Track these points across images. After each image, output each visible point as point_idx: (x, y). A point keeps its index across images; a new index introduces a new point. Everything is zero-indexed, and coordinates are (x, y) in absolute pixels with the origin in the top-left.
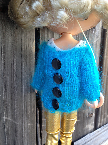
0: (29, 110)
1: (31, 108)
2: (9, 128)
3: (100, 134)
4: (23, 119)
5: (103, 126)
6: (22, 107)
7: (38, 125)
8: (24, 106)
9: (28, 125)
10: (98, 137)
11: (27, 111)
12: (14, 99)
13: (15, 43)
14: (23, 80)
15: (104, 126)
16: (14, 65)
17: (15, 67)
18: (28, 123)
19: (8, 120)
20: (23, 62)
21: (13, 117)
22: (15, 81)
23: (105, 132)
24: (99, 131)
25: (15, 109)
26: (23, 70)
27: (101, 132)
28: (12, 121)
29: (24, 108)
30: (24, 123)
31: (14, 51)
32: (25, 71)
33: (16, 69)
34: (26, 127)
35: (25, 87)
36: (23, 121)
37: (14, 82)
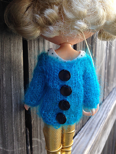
0: (19, 132)
1: (21, 129)
3: (79, 141)
4: (14, 144)
5: (78, 132)
6: (13, 130)
7: (29, 147)
8: (14, 129)
9: (19, 150)
11: (17, 134)
12: (4, 122)
13: (4, 55)
14: (13, 97)
15: (80, 132)
16: (3, 80)
17: (4, 83)
18: (19, 148)
20: (12, 76)
21: (4, 144)
22: (4, 100)
23: (83, 138)
24: (77, 139)
25: (5, 135)
26: (13, 85)
27: (79, 139)
28: (4, 150)
29: (14, 130)
30: (16, 149)
31: (2, 64)
32: (15, 87)
33: (5, 86)
34: (17, 152)
35: (15, 105)
36: (14, 146)
37: (3, 101)
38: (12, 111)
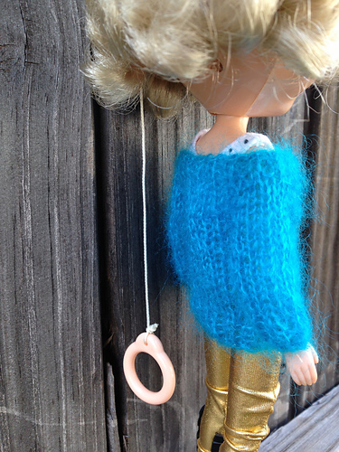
0: (80, 374)
1: (87, 366)
2: (15, 443)
3: (311, 427)
4: (60, 407)
5: (316, 400)
6: (57, 365)
7: (114, 423)
8: (62, 364)
9: (78, 427)
10: (306, 438)
11: (73, 380)
12: (28, 341)
13: (24, 144)
14: (58, 272)
15: (320, 400)
16: (22, 219)
17: (28, 226)
18: (78, 420)
19: (8, 416)
20: (56, 209)
21: (25, 402)
22: (28, 276)
23: (326, 420)
24: (306, 420)
25: (31, 377)
26: (57, 235)
27: (313, 421)
28: (24, 419)
29: (62, 367)
30: (66, 422)
31: (21, 173)
32: (64, 241)
33: (30, 237)
34: (73, 432)
35: (64, 294)
36: (59, 413)
37: (24, 281)
38: (54, 311)
